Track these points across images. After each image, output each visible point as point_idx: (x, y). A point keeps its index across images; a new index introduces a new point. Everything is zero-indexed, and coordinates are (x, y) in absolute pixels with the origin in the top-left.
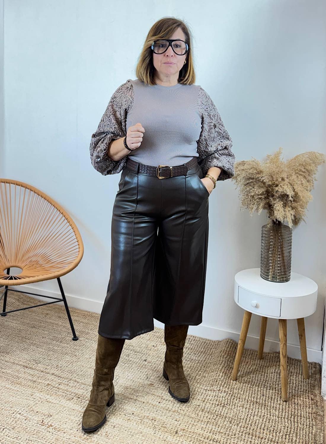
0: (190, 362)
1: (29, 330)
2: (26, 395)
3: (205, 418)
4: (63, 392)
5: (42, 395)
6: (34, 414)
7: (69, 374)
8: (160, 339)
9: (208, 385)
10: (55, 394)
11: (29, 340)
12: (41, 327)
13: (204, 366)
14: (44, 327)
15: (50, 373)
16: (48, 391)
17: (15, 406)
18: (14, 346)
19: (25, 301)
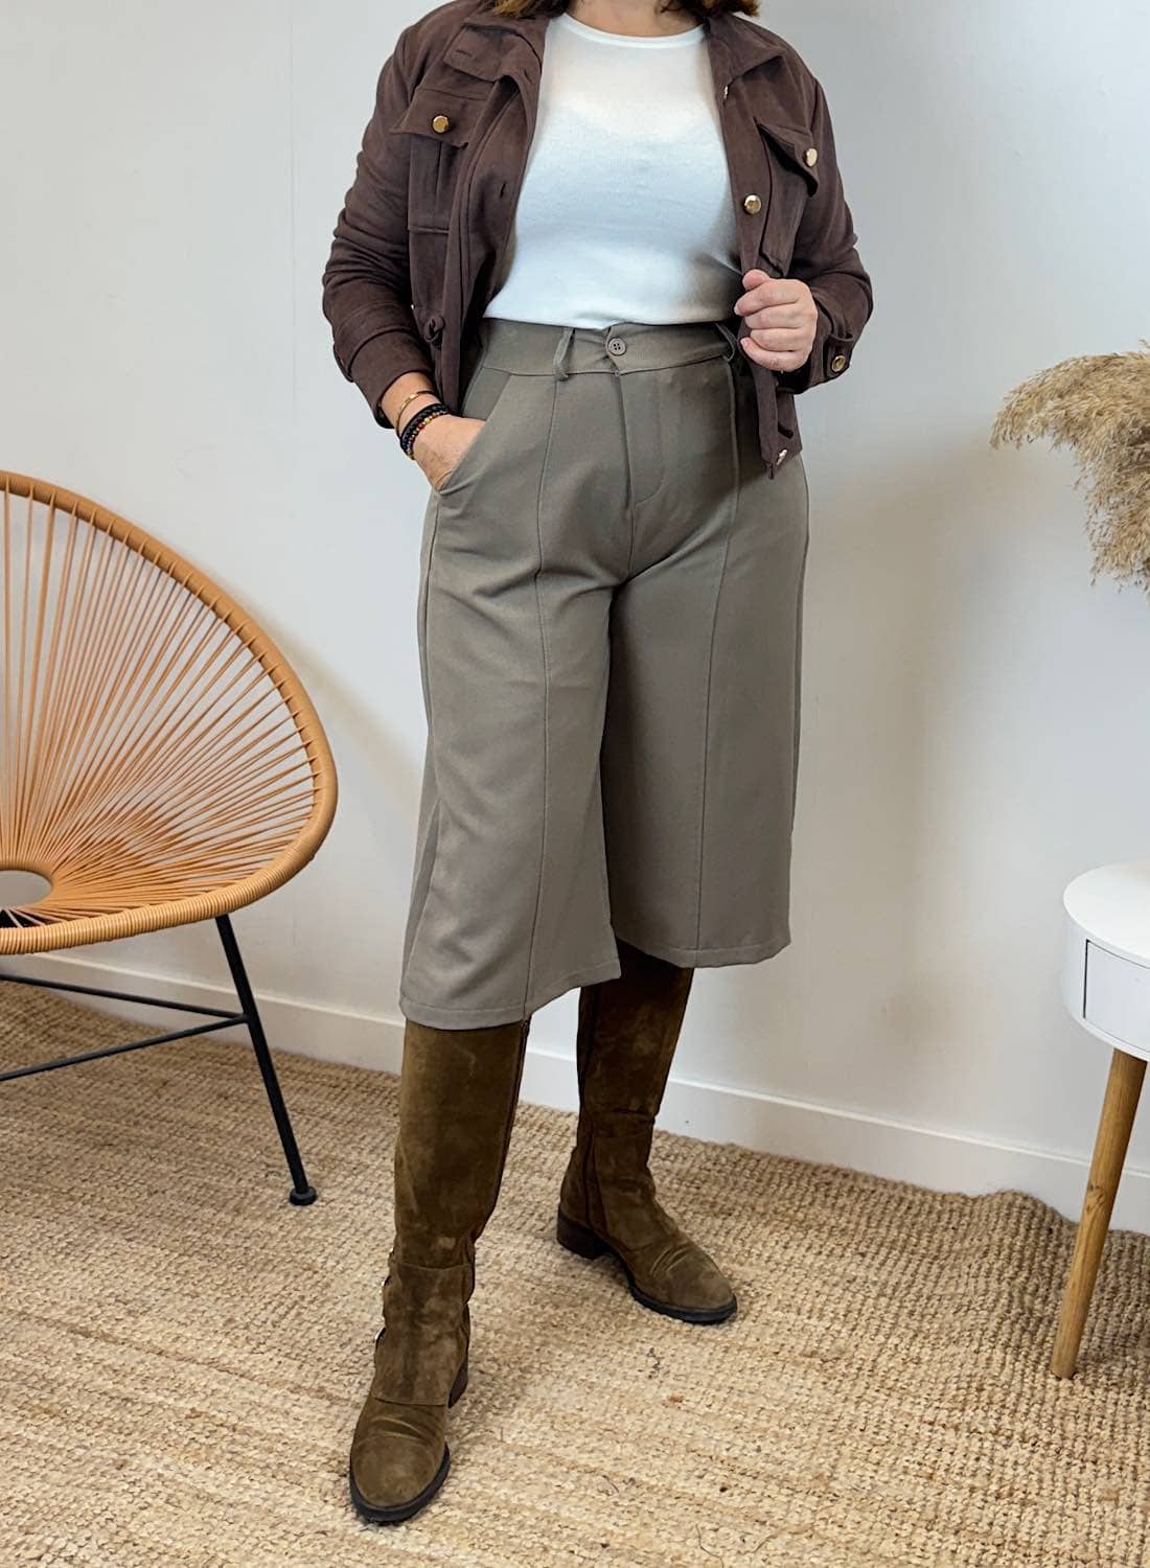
0: (844, 1290)
1: (87, 1157)
2: (91, 1468)
5: (167, 1467)
7: (289, 1361)
8: (693, 1190)
9: (940, 1400)
10: (229, 1460)
11: (88, 1207)
12: (141, 1143)
13: (911, 1313)
14: (152, 1141)
15: (200, 1360)
16: (197, 1446)
17: (44, 1523)
18: (22, 1232)
19: (55, 1026)
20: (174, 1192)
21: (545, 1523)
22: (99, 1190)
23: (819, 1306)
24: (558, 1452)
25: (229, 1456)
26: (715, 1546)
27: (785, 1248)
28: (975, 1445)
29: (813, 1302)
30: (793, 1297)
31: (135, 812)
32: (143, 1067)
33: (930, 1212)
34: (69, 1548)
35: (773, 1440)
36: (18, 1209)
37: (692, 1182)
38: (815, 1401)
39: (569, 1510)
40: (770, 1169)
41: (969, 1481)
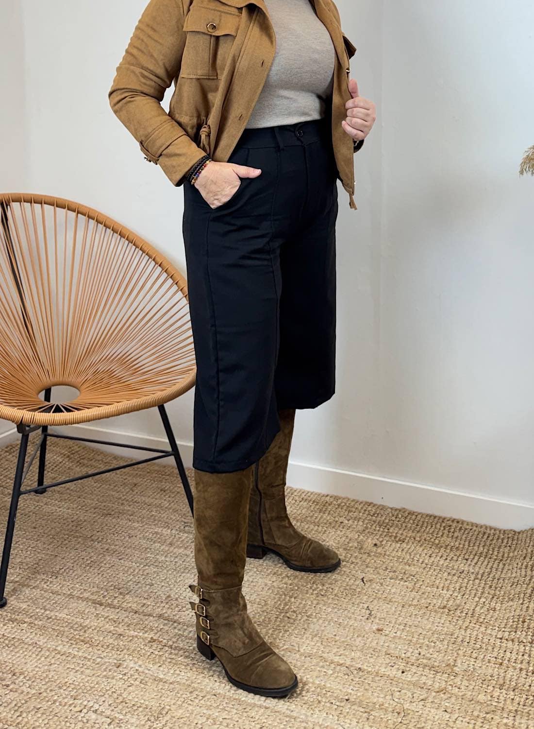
0: (458, 577)
2: (104, 667)
4: (186, 657)
5: (140, 666)
6: (127, 710)
8: (387, 530)
9: (505, 628)
10: (170, 662)
11: (101, 544)
12: (125, 513)
13: (491, 587)
14: (130, 512)
15: (154, 615)
16: (154, 656)
17: (83, 694)
18: (69, 557)
19: (83, 459)
20: (141, 536)
21: (319, 689)
22: (105, 536)
23: (447, 585)
24: (325, 655)
25: (169, 660)
26: (399, 699)
27: (430, 557)
28: (522, 649)
29: (444, 584)
30: (435, 581)
31: (119, 356)
32: (125, 477)
33: (498, 539)
34: (95, 706)
35: (426, 648)
36: (67, 546)
37: (386, 527)
38: (446, 629)
39: (330, 683)
40: (422, 520)
41: (519, 666)
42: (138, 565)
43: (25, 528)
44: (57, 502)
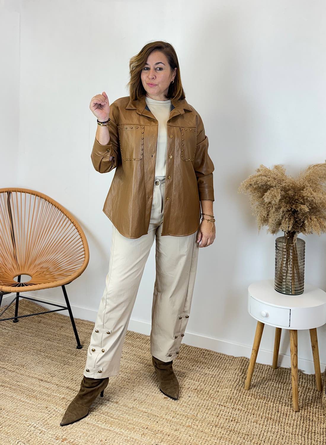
0: (204, 376)
2: (41, 408)
3: (219, 433)
6: (49, 428)
11: (44, 353)
12: (56, 340)
13: (218, 381)
14: (58, 340)
15: (65, 387)
16: (63, 405)
17: (30, 419)
18: (30, 358)
20: (62, 351)
21: (135, 423)
22: (46, 350)
23: (198, 379)
24: (139, 408)
28: (228, 410)
30: (193, 377)
32: (58, 323)
33: (225, 359)
34: (34, 425)
35: (185, 407)
38: (195, 399)
42: (60, 363)
43: (11, 344)
44: (26, 333)
